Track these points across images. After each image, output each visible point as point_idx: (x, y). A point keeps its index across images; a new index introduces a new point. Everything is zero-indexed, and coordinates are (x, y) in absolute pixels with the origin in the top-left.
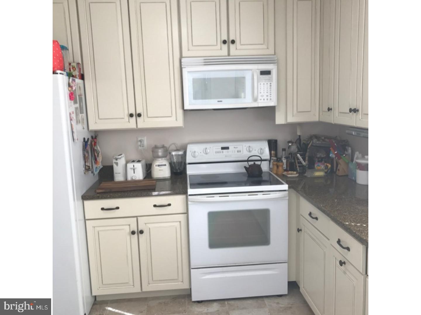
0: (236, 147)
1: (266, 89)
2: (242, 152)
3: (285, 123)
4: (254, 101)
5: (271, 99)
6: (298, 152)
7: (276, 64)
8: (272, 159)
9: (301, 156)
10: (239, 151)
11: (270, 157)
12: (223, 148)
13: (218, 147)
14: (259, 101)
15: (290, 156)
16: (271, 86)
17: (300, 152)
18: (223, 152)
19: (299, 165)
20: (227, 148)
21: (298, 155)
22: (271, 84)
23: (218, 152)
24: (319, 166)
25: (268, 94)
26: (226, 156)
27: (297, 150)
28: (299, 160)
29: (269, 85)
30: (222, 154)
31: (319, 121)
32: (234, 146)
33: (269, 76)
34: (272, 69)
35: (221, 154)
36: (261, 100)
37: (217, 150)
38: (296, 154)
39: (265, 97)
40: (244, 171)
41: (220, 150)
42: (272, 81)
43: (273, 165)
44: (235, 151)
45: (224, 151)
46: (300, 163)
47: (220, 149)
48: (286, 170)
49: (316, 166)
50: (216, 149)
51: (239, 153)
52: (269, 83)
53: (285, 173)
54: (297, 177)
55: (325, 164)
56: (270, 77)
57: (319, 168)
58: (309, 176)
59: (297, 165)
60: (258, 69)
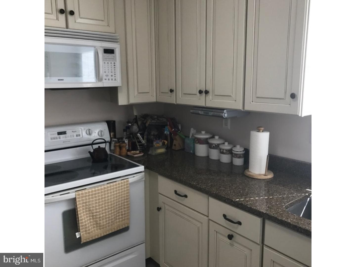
0: (74, 130)
1: (110, 69)
2: (81, 135)
3: (128, 104)
4: (98, 81)
5: (115, 79)
6: (138, 131)
7: (118, 43)
8: (114, 141)
9: (141, 135)
10: (78, 136)
11: (111, 138)
12: (59, 133)
13: (54, 133)
14: (104, 81)
15: (131, 136)
16: (114, 65)
17: (140, 132)
18: (60, 138)
19: (139, 144)
20: (64, 133)
21: (139, 134)
22: (114, 63)
23: (54, 138)
24: (158, 143)
25: (113, 74)
26: (64, 142)
27: (138, 130)
28: (139, 139)
29: (113, 64)
30: (60, 140)
31: (156, 102)
32: (72, 130)
33: (113, 55)
34: (116, 48)
35: (58, 140)
36: (106, 79)
37: (53, 136)
38: (136, 134)
39: (110, 77)
40: (89, 155)
41: (57, 136)
42: (116, 61)
43: (115, 146)
44: (73, 135)
45: (61, 136)
46: (140, 142)
47: (56, 134)
48: (128, 150)
49: (154, 143)
50: (51, 135)
51: (78, 137)
52: (113, 62)
53: (129, 153)
54: (143, 156)
55: (163, 141)
56: (114, 57)
57: (158, 145)
58: (154, 154)
59: (138, 144)
60: (101, 47)
